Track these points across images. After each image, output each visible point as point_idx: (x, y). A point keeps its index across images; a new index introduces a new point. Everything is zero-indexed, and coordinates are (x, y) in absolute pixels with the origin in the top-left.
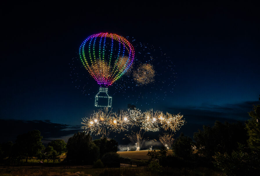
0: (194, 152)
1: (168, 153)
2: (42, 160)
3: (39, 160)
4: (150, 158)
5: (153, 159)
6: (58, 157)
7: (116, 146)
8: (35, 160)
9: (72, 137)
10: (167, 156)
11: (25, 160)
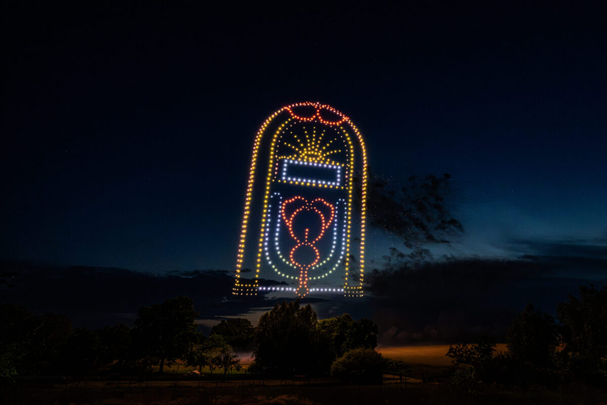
0: (557, 348)
1: (496, 350)
2: (198, 367)
3: (189, 368)
4: (453, 362)
5: (460, 365)
6: (235, 359)
7: (372, 334)
8: (180, 366)
9: (269, 313)
10: (493, 357)
11: (158, 367)
